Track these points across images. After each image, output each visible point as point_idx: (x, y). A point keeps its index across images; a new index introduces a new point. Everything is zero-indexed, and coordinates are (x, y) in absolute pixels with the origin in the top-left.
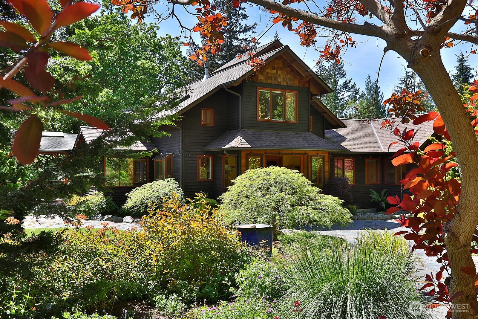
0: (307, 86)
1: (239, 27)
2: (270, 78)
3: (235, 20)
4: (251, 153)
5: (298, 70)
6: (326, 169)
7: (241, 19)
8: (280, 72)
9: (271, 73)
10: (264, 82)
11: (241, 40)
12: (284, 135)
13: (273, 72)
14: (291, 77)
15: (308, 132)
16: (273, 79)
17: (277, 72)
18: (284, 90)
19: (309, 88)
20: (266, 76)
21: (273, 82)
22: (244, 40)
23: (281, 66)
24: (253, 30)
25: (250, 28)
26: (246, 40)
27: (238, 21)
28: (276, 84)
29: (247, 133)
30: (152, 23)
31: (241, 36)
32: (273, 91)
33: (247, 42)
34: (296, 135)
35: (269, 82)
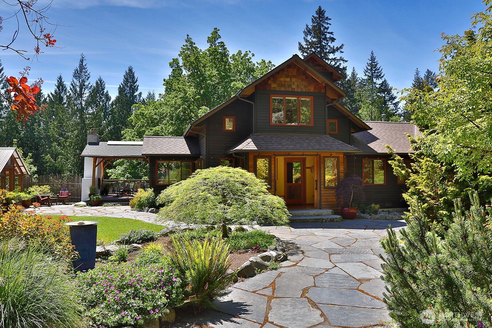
0: (323, 91)
1: (328, 49)
2: (283, 86)
3: (325, 43)
4: (259, 155)
5: (313, 76)
6: (340, 170)
7: (330, 42)
8: (294, 80)
9: (285, 81)
10: (278, 89)
11: (331, 59)
12: (298, 138)
13: (286, 80)
14: (306, 84)
15: (325, 134)
16: (286, 86)
17: (291, 80)
18: (298, 96)
19: (325, 93)
20: (279, 84)
21: (287, 89)
22: (333, 59)
23: (295, 74)
24: (341, 50)
25: (338, 49)
26: (334, 59)
27: (327, 44)
28: (290, 91)
29: (258, 137)
30: (247, 52)
31: (331, 56)
32: (286, 98)
33: (336, 61)
34: (310, 138)
35: (283, 89)
